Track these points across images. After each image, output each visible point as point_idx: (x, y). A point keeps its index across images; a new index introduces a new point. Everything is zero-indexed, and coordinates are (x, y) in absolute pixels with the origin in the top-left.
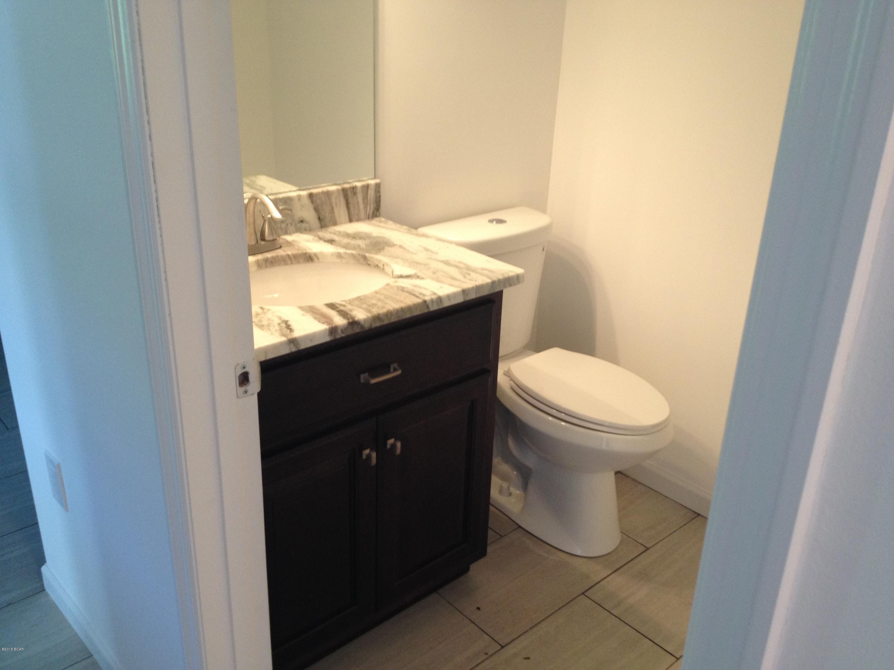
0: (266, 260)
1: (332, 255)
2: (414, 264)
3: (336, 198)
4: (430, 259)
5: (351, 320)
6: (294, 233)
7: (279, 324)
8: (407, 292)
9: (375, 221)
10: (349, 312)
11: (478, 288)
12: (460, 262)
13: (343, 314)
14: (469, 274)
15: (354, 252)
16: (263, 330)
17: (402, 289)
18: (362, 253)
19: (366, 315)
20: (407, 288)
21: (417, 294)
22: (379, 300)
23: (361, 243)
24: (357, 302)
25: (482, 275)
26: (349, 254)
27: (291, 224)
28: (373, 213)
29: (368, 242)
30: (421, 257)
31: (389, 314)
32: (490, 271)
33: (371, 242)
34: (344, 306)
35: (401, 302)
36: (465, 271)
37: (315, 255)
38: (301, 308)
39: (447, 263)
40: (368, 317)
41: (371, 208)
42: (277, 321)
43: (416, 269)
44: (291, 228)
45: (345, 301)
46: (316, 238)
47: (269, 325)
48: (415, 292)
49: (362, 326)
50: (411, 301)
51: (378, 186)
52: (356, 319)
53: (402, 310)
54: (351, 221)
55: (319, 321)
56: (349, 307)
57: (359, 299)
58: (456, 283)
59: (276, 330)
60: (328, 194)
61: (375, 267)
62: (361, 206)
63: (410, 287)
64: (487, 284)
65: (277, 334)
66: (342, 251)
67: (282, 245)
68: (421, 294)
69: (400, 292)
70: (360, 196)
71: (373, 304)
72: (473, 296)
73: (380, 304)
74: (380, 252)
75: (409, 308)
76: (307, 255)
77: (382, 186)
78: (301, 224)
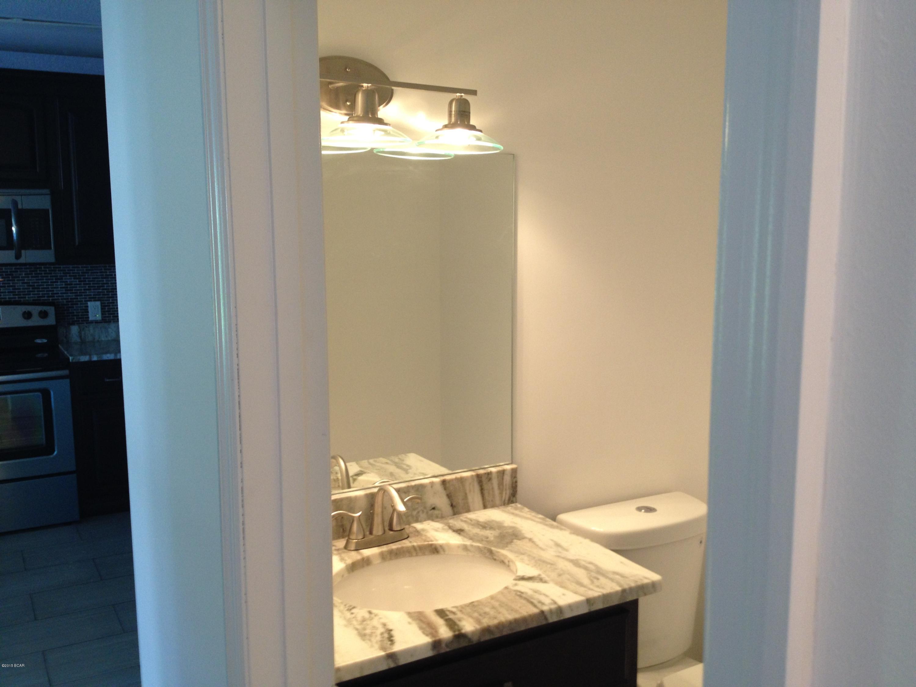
0: (391, 552)
1: (459, 547)
2: (539, 562)
3: (470, 484)
4: (558, 556)
5: (457, 633)
6: (425, 520)
7: (382, 634)
8: (525, 599)
9: (510, 508)
10: (458, 623)
11: (605, 597)
12: (591, 563)
13: (451, 624)
14: (598, 579)
15: (480, 545)
16: (364, 640)
17: (520, 595)
18: (488, 547)
19: (474, 627)
20: (526, 593)
21: (535, 602)
22: (493, 607)
23: (490, 534)
24: (468, 610)
25: (612, 580)
26: (475, 546)
27: (423, 512)
28: (509, 500)
29: (496, 533)
30: (549, 555)
31: (500, 626)
32: (622, 576)
33: (501, 533)
34: (454, 613)
35: (516, 611)
36: (594, 574)
37: (441, 546)
38: (409, 614)
39: (576, 563)
40: (476, 630)
41: (507, 494)
42: (381, 630)
43: (541, 569)
44: (423, 516)
45: (456, 607)
46: (446, 527)
47: (371, 635)
48: (534, 599)
49: (470, 640)
50: (527, 610)
51: (514, 472)
52: (463, 631)
53: (516, 621)
54: (485, 507)
55: (424, 633)
56: (459, 615)
57: (472, 605)
58: (582, 590)
59: (377, 642)
60: (461, 480)
61: (500, 562)
62: (497, 492)
63: (530, 592)
64: (617, 593)
65: (377, 646)
66: (468, 543)
67: (410, 535)
68: (540, 602)
69: (517, 598)
70: (495, 482)
71: (485, 613)
72: (599, 606)
73: (492, 613)
74: (507, 547)
75: (524, 620)
76: (433, 547)
77: (518, 472)
78: (432, 511)
